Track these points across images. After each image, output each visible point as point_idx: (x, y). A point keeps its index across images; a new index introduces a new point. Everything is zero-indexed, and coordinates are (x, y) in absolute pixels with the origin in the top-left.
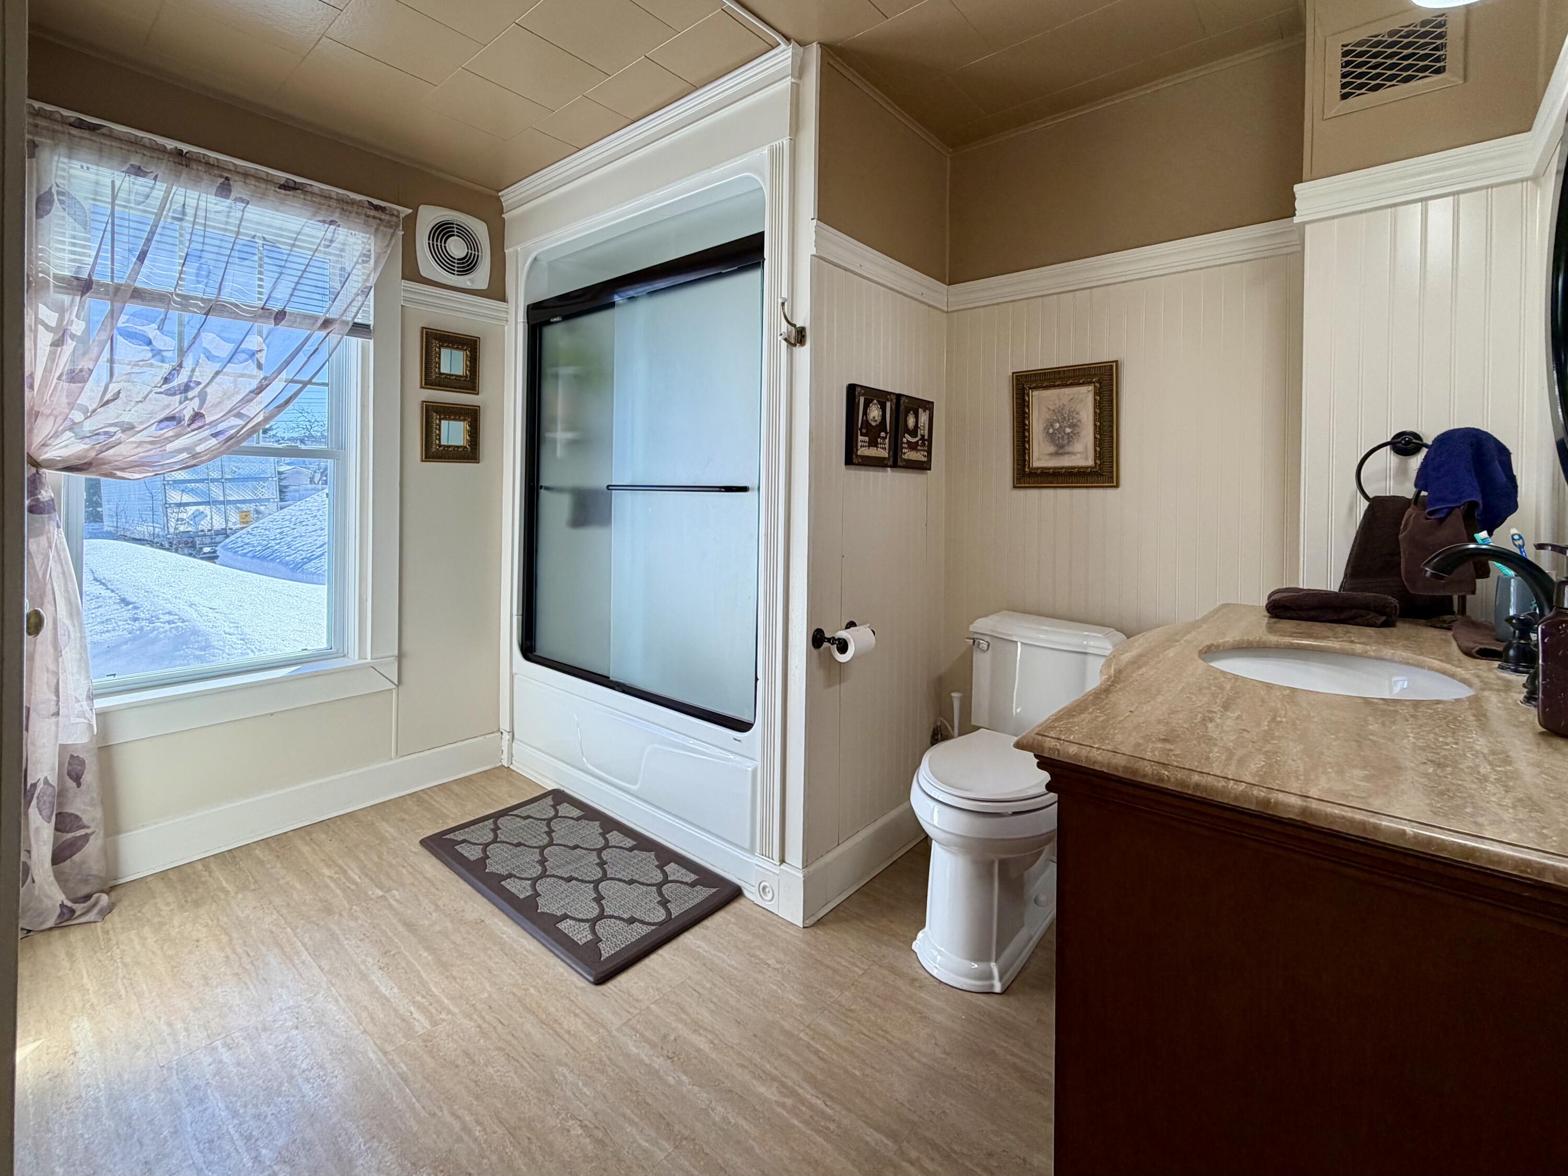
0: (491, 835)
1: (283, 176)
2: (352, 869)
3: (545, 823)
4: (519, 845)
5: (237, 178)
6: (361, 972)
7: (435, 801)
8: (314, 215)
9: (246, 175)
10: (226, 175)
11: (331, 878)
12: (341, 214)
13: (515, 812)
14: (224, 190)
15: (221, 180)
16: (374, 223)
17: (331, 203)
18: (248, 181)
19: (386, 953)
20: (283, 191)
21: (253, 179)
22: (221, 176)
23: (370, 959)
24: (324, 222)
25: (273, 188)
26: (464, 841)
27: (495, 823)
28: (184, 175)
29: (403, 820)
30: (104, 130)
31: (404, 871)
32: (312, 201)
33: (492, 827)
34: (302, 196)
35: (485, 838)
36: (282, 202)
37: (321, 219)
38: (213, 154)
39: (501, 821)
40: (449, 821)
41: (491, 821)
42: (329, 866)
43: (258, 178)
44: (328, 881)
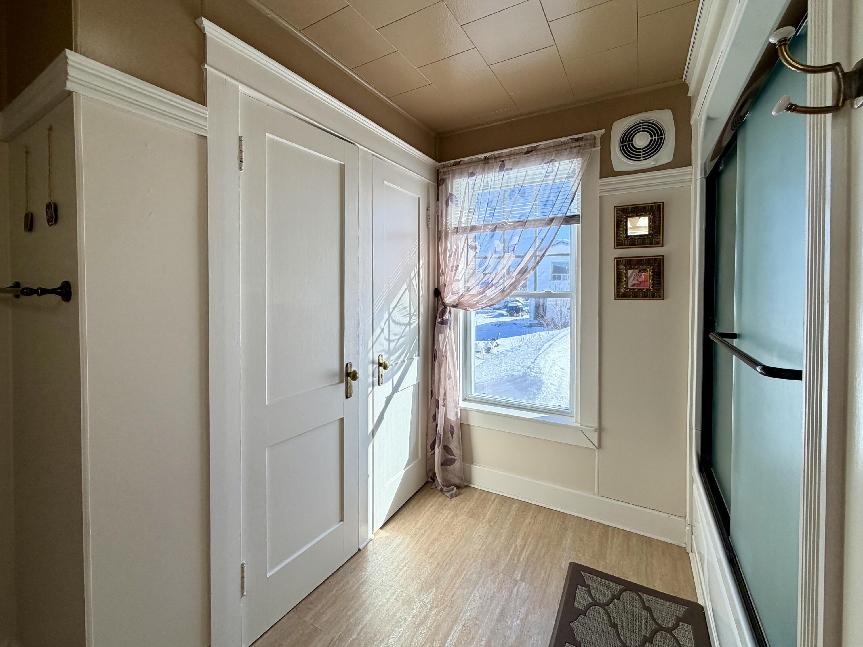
0: (607, 598)
1: (525, 147)
2: (527, 551)
3: (654, 626)
4: (615, 626)
5: (507, 159)
6: (457, 618)
7: (612, 540)
8: (543, 160)
9: (509, 155)
10: (502, 159)
11: (516, 546)
12: (556, 154)
13: (644, 596)
14: (502, 167)
15: (500, 163)
16: (575, 150)
17: (550, 150)
18: (511, 158)
19: (476, 619)
20: (526, 155)
21: (512, 155)
22: (500, 161)
23: (468, 614)
24: (548, 162)
25: (522, 156)
26: (588, 587)
27: (620, 593)
28: (486, 169)
29: (581, 540)
30: (461, 163)
31: (543, 575)
32: (541, 154)
33: (616, 593)
34: (535, 153)
35: (601, 597)
36: (527, 161)
37: (546, 161)
38: (496, 152)
39: (628, 595)
40: (602, 563)
41: (620, 587)
42: (523, 538)
43: (515, 154)
44: (513, 547)
